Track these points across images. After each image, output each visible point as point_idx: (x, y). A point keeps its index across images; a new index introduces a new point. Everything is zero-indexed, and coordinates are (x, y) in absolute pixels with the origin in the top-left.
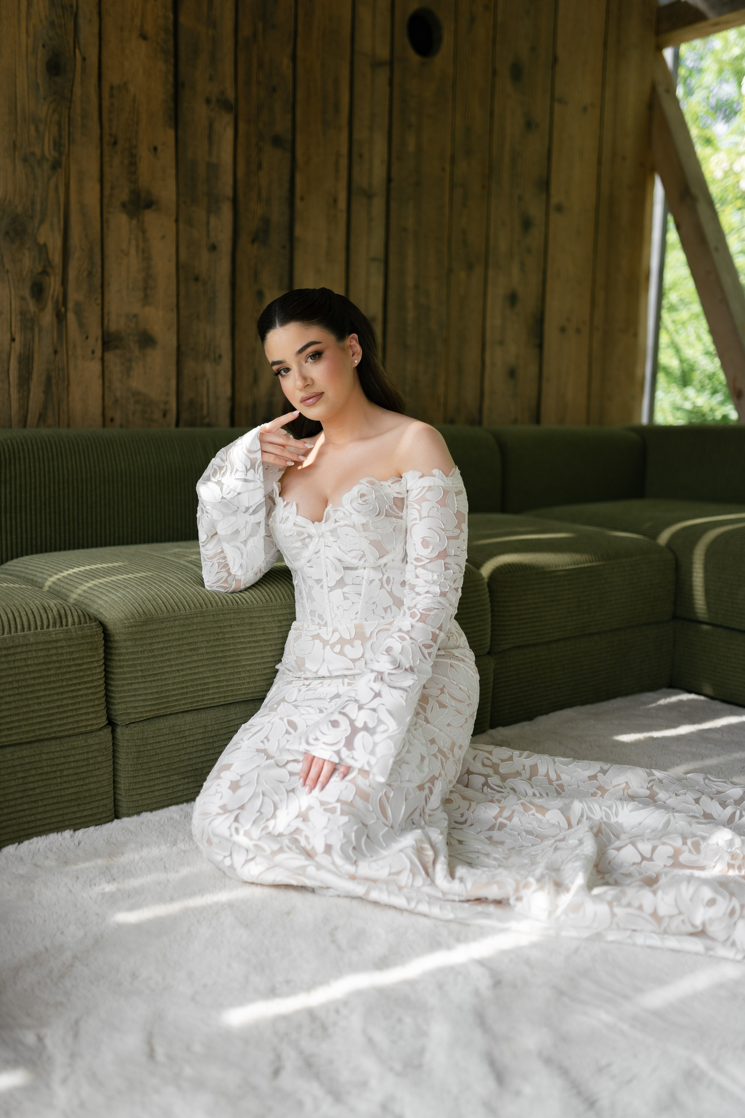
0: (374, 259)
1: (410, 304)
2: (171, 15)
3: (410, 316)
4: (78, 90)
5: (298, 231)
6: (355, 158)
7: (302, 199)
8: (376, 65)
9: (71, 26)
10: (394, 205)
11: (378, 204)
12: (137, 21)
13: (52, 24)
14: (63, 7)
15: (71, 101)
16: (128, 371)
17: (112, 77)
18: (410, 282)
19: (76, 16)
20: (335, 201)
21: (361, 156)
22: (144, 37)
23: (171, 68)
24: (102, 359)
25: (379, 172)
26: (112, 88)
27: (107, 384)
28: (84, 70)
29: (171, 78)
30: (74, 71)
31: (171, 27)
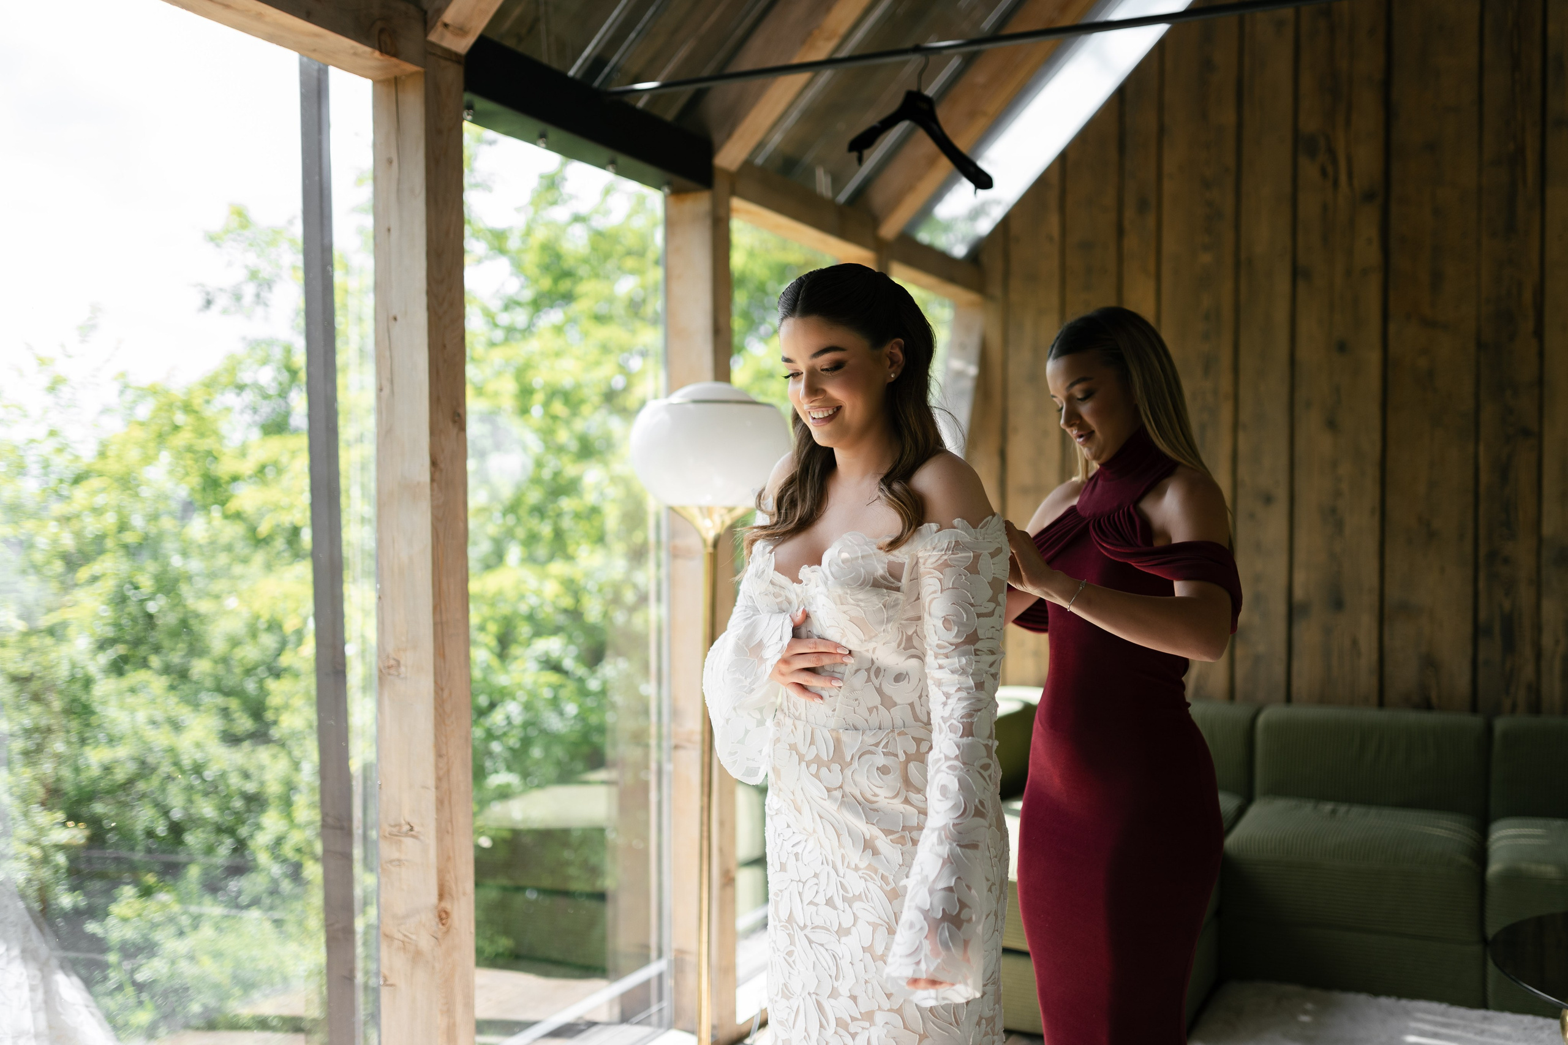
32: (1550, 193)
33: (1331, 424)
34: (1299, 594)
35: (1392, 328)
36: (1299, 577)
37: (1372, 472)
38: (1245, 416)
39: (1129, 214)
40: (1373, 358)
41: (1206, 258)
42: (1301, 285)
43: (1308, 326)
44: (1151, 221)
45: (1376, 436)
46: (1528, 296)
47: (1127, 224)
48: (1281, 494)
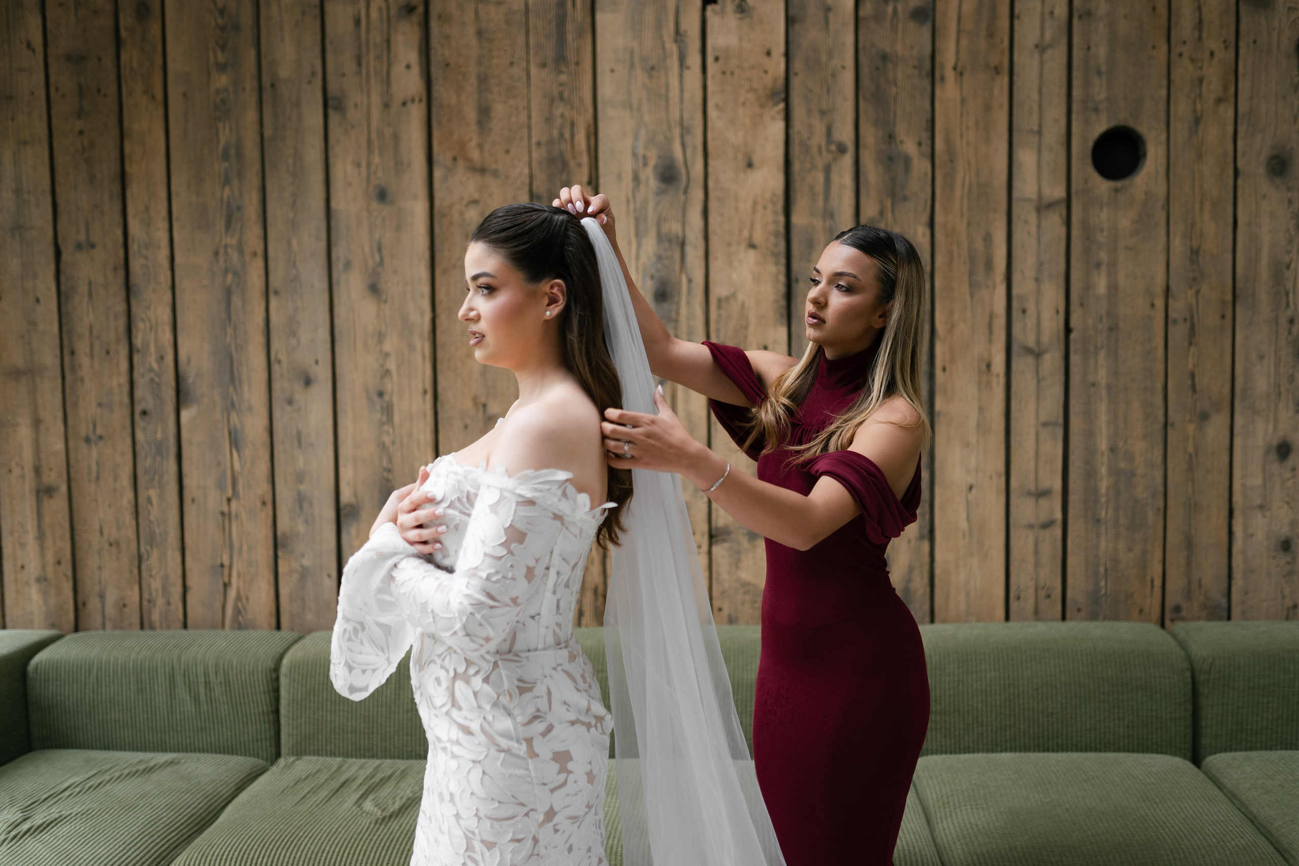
0: (1045, 424)
1: (1104, 470)
2: (782, 219)
3: (1104, 485)
4: (684, 311)
5: (939, 404)
6: (1015, 314)
7: (944, 369)
8: (1043, 207)
9: (677, 255)
10: (1074, 358)
11: (1052, 360)
12: (746, 234)
13: (659, 258)
14: (670, 241)
15: (676, 321)
16: (737, 563)
17: (719, 290)
18: (1103, 444)
19: (683, 245)
20: (989, 366)
21: (1024, 311)
22: (752, 246)
23: (782, 268)
24: (710, 553)
25: (1052, 324)
26: (719, 300)
27: (714, 576)
28: (689, 292)
29: (782, 278)
30: (679, 294)
31: (782, 229)
32: (599, 16)
33: (374, 289)
34: (346, 496)
35: (438, 174)
36: (346, 474)
37: (423, 346)
38: (276, 280)
39: (127, 20)
40: (419, 209)
41: (223, 80)
42: (334, 117)
43: (342, 169)
44: (155, 30)
45: (426, 304)
46: (581, 139)
47: (124, 34)
48: (322, 373)
